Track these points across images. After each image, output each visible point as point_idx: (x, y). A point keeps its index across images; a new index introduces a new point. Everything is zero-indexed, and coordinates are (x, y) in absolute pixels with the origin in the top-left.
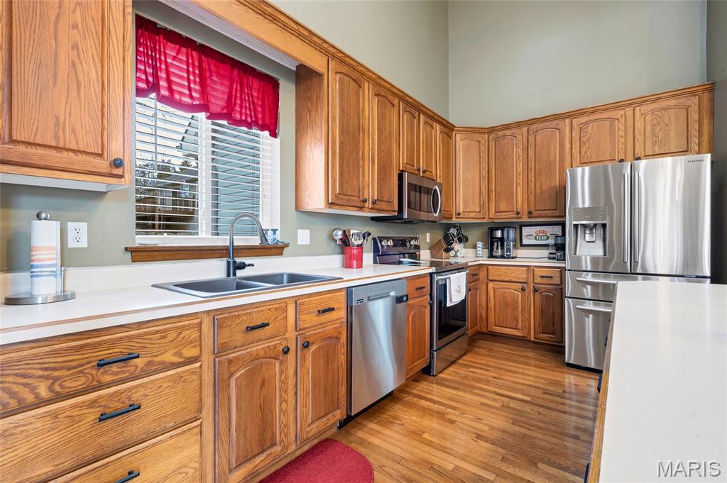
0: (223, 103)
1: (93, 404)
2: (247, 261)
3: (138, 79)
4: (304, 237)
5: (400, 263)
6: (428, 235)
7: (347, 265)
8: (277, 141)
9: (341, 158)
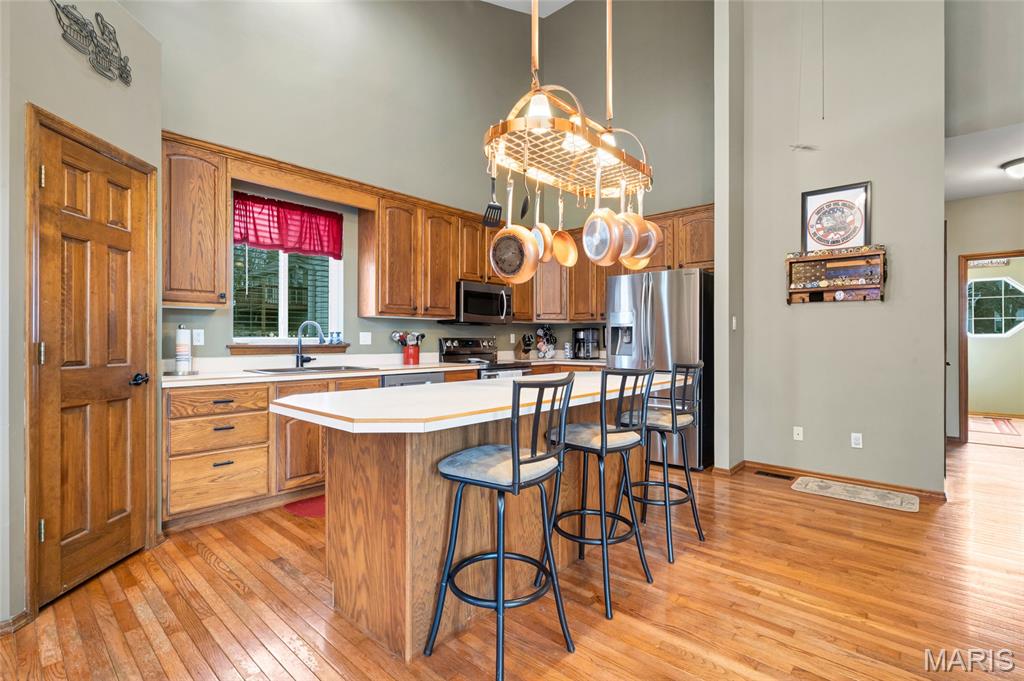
0: (295, 239)
1: (211, 422)
2: (312, 356)
3: (235, 232)
4: (365, 338)
5: (469, 362)
6: (513, 336)
7: (406, 362)
8: (341, 262)
9: (391, 275)
